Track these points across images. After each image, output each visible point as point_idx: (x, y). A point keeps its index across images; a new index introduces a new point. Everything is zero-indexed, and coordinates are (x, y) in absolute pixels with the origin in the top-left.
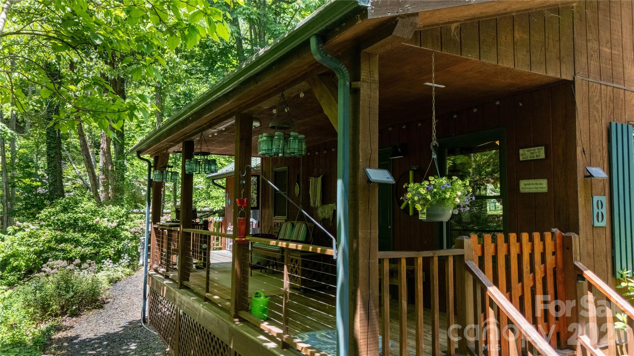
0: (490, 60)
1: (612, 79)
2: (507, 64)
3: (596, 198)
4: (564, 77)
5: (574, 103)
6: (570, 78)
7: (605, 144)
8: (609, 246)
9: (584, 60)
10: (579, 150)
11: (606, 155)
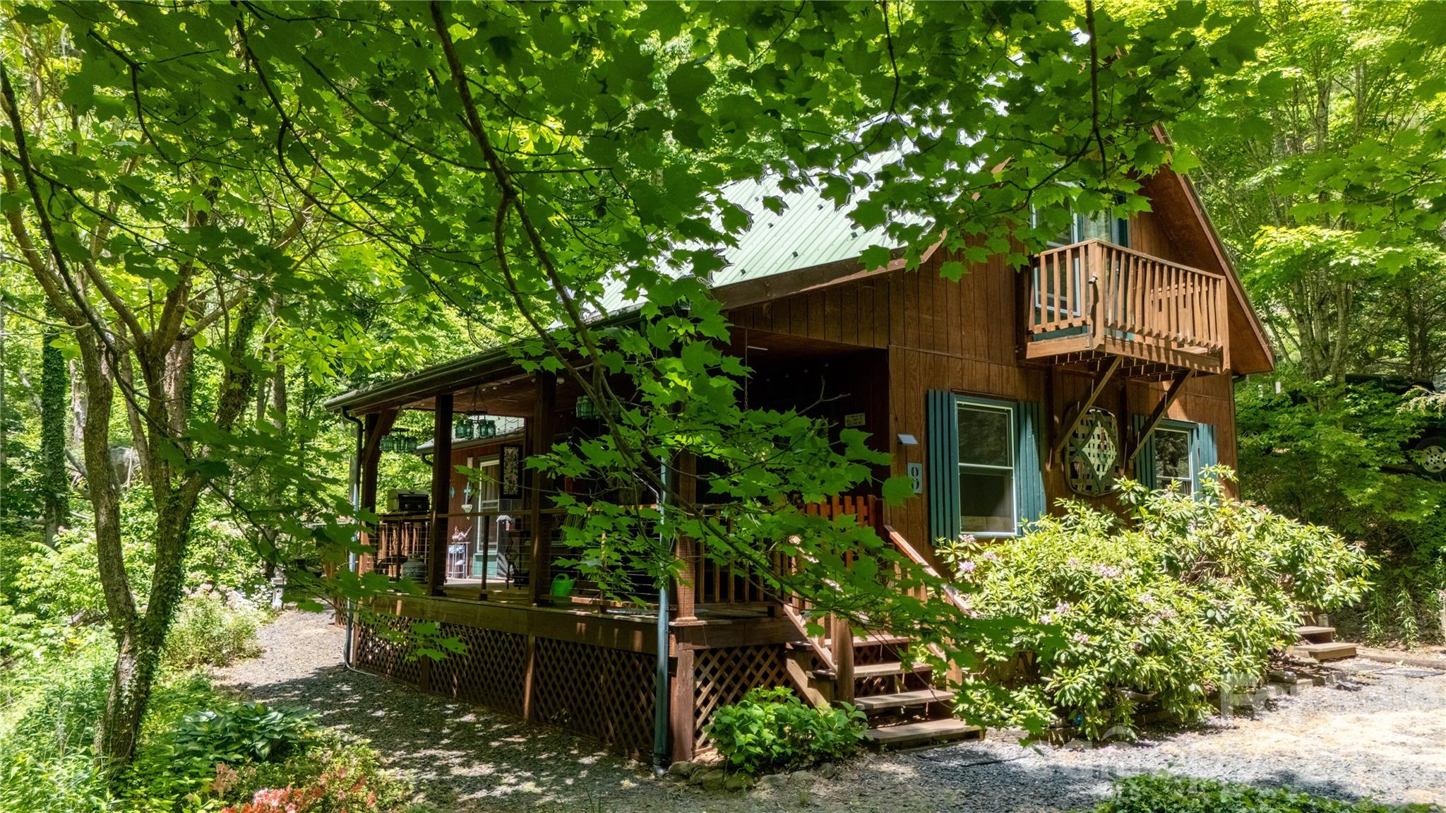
0: (802, 335)
1: (933, 345)
2: (819, 336)
3: (910, 466)
4: (877, 346)
5: (888, 372)
6: (884, 347)
7: (922, 412)
8: (925, 513)
9: (901, 329)
10: (892, 417)
11: (923, 423)
